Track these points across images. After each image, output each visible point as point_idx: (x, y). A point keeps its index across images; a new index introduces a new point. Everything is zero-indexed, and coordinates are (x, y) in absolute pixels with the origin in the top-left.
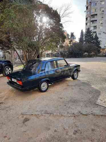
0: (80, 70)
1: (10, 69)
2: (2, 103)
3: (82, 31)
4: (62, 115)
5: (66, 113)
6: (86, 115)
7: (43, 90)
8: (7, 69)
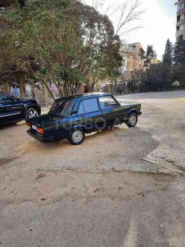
0: (141, 113)
1: (35, 112)
2: (17, 158)
3: (168, 41)
4: (88, 172)
5: (95, 169)
6: (119, 172)
7: (76, 141)
8: (31, 112)
